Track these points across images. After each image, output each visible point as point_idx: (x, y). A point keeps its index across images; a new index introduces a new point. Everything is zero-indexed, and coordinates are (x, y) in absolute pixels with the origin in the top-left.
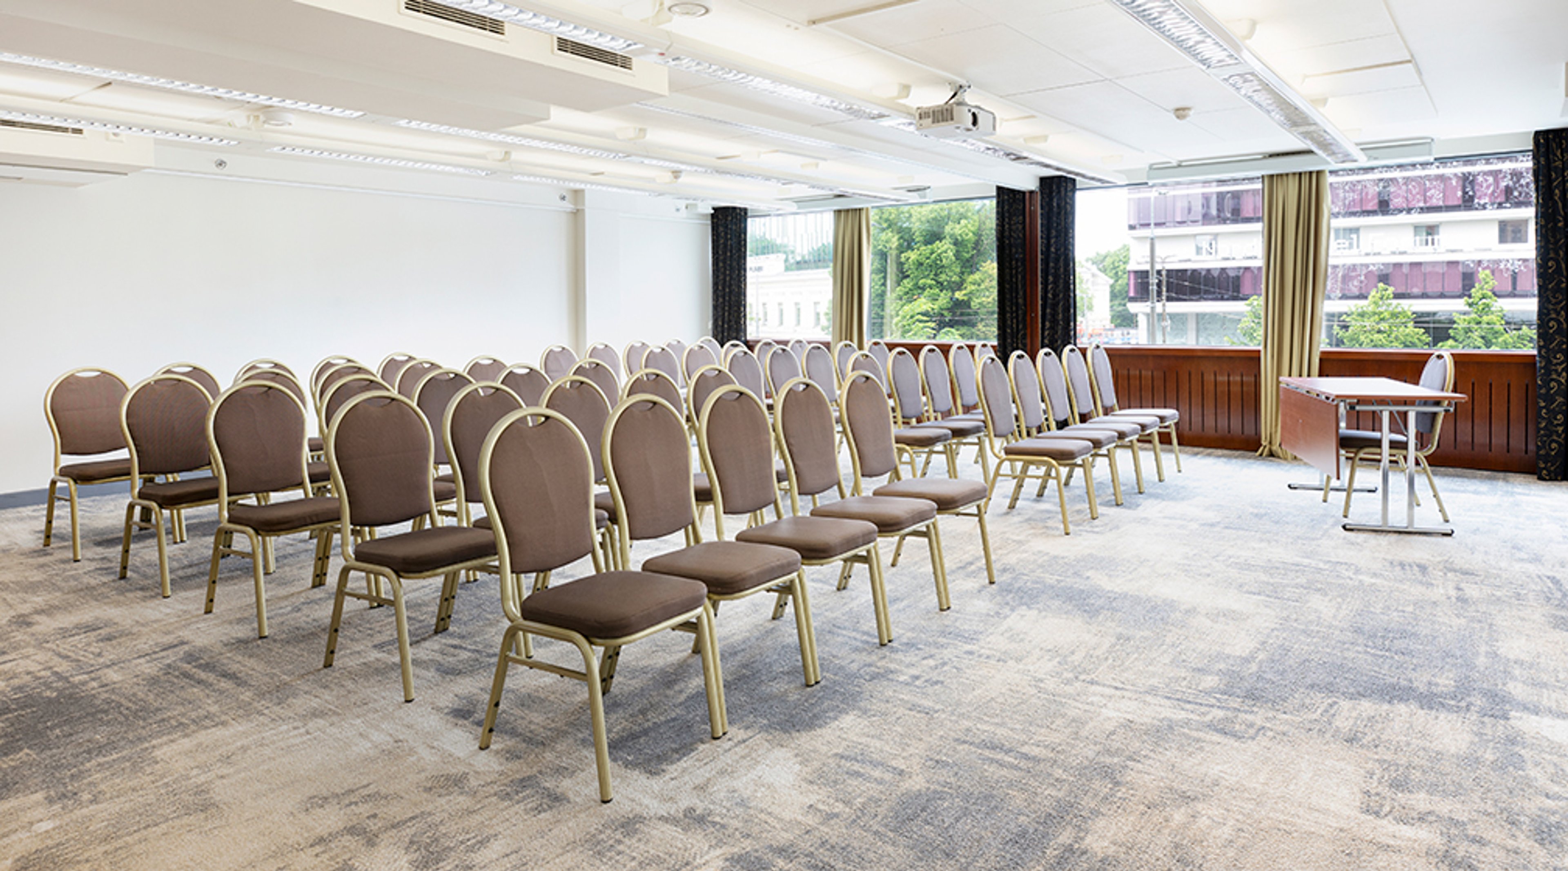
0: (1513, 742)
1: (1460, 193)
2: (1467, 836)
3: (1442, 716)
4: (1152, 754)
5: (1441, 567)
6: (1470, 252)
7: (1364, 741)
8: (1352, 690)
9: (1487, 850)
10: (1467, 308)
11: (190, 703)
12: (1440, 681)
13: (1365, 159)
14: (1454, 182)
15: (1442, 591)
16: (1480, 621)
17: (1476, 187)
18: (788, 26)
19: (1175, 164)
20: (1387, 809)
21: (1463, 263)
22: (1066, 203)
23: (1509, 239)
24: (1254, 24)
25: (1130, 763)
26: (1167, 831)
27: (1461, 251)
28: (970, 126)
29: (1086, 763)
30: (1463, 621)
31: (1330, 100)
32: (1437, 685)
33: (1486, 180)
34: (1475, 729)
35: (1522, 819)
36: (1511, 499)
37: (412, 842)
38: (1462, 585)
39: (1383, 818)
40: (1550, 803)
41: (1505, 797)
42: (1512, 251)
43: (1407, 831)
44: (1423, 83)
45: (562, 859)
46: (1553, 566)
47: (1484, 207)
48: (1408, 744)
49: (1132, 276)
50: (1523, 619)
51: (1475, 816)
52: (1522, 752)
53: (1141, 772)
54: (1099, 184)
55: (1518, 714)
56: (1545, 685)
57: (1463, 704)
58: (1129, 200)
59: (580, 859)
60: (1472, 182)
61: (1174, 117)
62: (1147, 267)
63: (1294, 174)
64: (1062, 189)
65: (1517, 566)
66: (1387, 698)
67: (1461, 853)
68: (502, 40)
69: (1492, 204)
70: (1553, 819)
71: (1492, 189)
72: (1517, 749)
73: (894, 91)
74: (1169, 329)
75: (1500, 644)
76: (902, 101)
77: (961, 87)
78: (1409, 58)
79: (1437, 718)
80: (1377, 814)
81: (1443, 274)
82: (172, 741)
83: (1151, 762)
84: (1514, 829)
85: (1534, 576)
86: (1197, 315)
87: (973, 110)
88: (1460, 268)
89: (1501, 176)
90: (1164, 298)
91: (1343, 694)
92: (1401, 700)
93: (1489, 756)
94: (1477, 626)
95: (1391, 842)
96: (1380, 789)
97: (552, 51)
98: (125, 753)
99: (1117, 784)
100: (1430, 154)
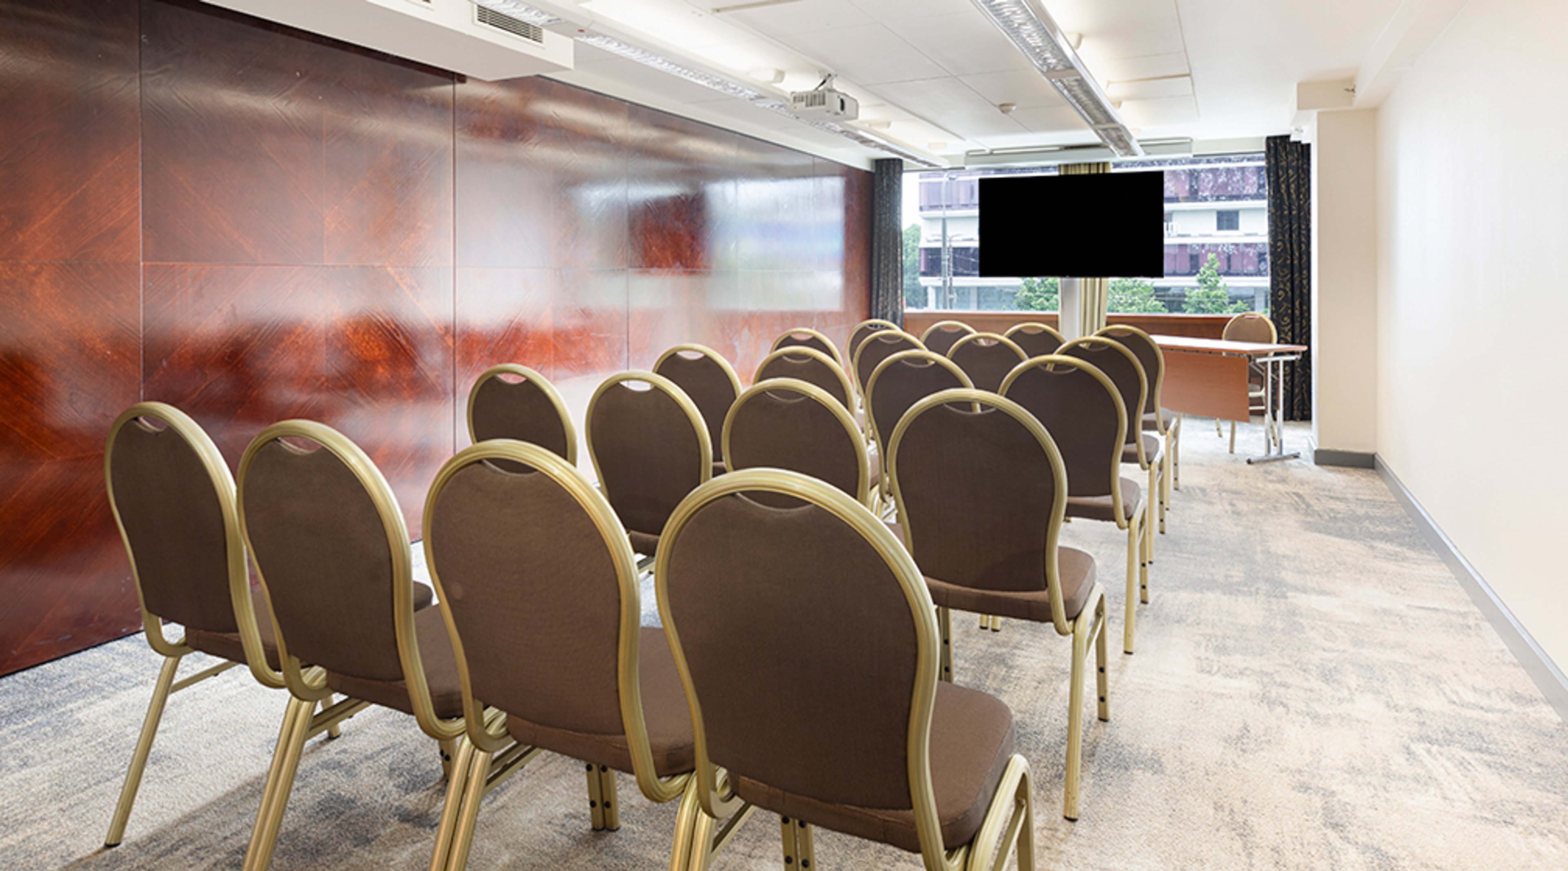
0: (1294, 614)
1: (1187, 187)
2: (1275, 682)
3: (1240, 599)
4: (1031, 643)
5: (1216, 488)
6: (1195, 237)
7: (1189, 621)
8: (1171, 584)
9: (1291, 691)
10: (1197, 284)
11: (96, 667)
12: (1233, 573)
13: (1143, 153)
14: (1183, 177)
15: (1221, 507)
16: (1252, 528)
17: (1201, 182)
18: (694, 12)
19: (988, 151)
20: (1215, 669)
21: (1191, 245)
22: (894, 183)
23: (1225, 226)
24: (1080, 37)
25: (1016, 651)
26: (1057, 699)
27: (1189, 236)
28: (839, 110)
29: (981, 654)
30: (1240, 529)
31: (1124, 104)
32: (1231, 577)
33: (1207, 177)
34: (1265, 606)
35: (1311, 667)
36: (1256, 435)
37: (392, 770)
38: (1234, 502)
39: (1213, 675)
40: (1326, 655)
41: (1295, 653)
42: (1227, 236)
43: (1233, 683)
44: (1194, 94)
45: (547, 769)
46: (1296, 485)
47: (1205, 199)
48: (1221, 621)
49: (923, 253)
50: (1283, 525)
51: (1278, 668)
52: (1301, 621)
53: (1026, 657)
54: (925, 167)
55: (1293, 594)
56: (1307, 572)
57: (1253, 589)
58: (921, 183)
59: (564, 767)
60: (1197, 178)
61: (999, 112)
62: (939, 245)
63: (1085, 164)
64: (891, 171)
65: (1271, 486)
66: (1198, 589)
67: (1274, 694)
68: (428, 8)
69: (1212, 196)
70: (1331, 665)
71: (1211, 184)
72: (1297, 619)
73: (770, 76)
74: (955, 301)
75: (1270, 544)
76: (777, 85)
77: (829, 75)
78: (1187, 72)
79: (1236, 600)
80: (1209, 672)
81: (1175, 256)
82: (91, 703)
83: (1030, 649)
84: (1306, 675)
85: (1283, 492)
86: (979, 288)
87: (842, 97)
88: (1189, 250)
89: (1218, 173)
90: (951, 273)
91: (1166, 588)
92: (1208, 589)
93: (1279, 625)
94: (1250, 531)
95: (1224, 691)
96: (1207, 655)
97: (473, 21)
98: (39, 719)
99: (1011, 667)
100: (1190, 152)
